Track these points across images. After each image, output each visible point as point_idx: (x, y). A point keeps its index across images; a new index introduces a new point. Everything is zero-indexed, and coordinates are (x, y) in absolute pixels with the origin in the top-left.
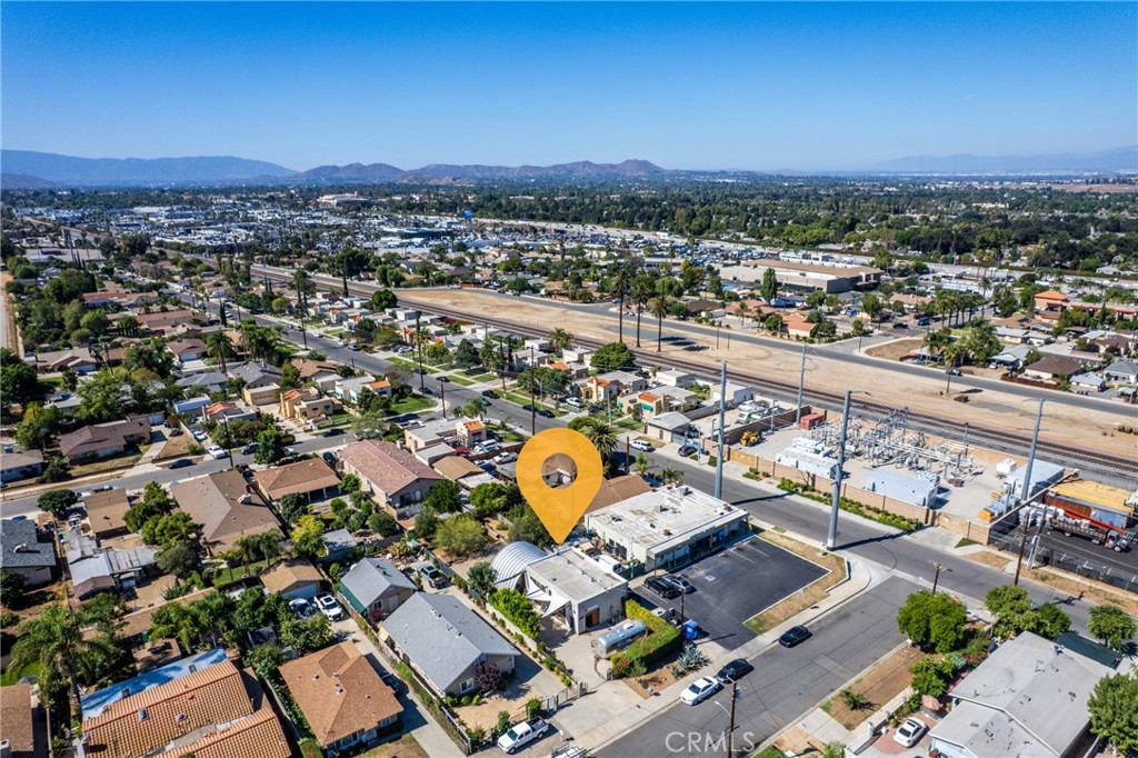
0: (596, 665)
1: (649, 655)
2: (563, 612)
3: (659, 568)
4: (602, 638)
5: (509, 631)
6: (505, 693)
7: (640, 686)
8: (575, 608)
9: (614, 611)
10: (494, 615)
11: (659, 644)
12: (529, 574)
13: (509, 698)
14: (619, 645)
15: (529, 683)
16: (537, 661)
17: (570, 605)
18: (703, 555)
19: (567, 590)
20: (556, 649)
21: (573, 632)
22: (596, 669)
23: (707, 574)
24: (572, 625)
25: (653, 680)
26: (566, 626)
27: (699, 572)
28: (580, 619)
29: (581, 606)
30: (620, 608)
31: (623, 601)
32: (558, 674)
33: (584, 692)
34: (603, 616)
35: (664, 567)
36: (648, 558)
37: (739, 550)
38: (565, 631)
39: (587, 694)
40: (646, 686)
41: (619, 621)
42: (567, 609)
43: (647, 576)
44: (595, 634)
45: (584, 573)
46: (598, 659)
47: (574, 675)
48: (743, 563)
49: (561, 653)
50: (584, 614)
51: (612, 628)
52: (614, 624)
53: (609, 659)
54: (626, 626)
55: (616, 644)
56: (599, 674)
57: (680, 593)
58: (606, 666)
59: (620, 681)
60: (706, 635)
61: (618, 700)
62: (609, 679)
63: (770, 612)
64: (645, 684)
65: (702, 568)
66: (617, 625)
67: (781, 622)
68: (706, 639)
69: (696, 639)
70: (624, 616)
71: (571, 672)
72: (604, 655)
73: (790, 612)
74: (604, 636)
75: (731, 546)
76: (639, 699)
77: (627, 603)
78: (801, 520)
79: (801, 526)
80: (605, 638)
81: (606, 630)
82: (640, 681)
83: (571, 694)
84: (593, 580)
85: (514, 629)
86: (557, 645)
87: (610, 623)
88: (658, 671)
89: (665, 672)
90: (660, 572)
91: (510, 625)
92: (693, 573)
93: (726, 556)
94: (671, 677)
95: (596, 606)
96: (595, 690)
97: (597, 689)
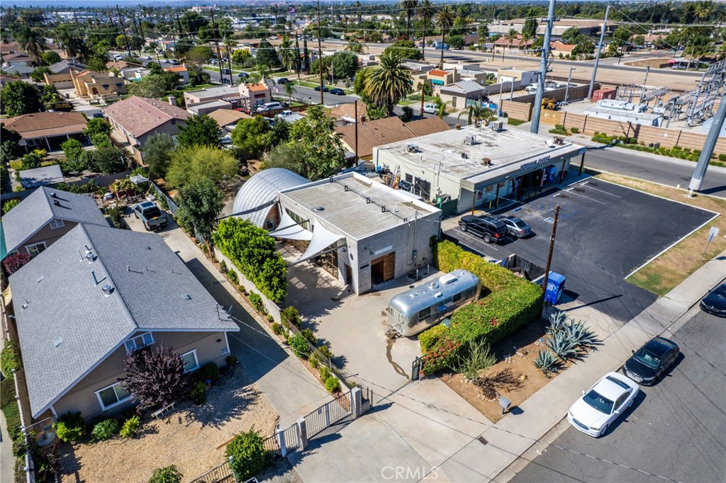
0: (389, 348)
1: (494, 332)
2: (331, 257)
3: (477, 208)
4: (401, 301)
5: (242, 290)
6: (202, 408)
7: (478, 392)
8: (353, 250)
9: (419, 259)
10: (224, 265)
11: (510, 312)
12: (283, 206)
13: (206, 419)
14: (433, 312)
15: (257, 386)
16: (279, 340)
17: (344, 244)
18: (532, 195)
19: (340, 222)
20: (317, 320)
21: (350, 291)
23: (545, 216)
24: (349, 280)
25: (503, 379)
26: (339, 282)
27: (533, 213)
28: (361, 268)
29: (364, 245)
30: (428, 255)
31: (434, 243)
32: (316, 366)
33: (366, 407)
34: (402, 265)
35: (483, 206)
36: (463, 191)
37: (577, 190)
38: (337, 289)
39: (372, 410)
40: (491, 393)
41: (426, 275)
42: (339, 251)
43: (461, 217)
44: (388, 294)
45: (369, 200)
46: (393, 337)
47: (348, 369)
48: (590, 204)
49: (327, 327)
50: (369, 260)
51: (416, 285)
52: (419, 279)
53: (414, 337)
54: (443, 281)
55: (428, 310)
56: (396, 366)
57: (515, 238)
58: (409, 352)
59: (437, 382)
60: (573, 296)
61: (436, 424)
62: (416, 378)
63: (659, 263)
64: (489, 387)
65: (537, 209)
66: (424, 281)
67: (684, 278)
68: (576, 303)
69: (558, 303)
70: (434, 266)
71: (339, 362)
72: (405, 330)
73: (691, 265)
74: (404, 297)
75: (566, 186)
76: (477, 422)
77: (440, 245)
78: (637, 167)
79: (640, 172)
80: (408, 300)
81: (407, 288)
82: (480, 383)
83: (337, 411)
84: (384, 209)
85: (250, 286)
86: (320, 312)
87: (412, 276)
88: (508, 359)
89: (521, 362)
90: (478, 213)
91: (243, 280)
92: (525, 214)
93: (563, 196)
94: (535, 374)
95: (389, 248)
96: (388, 402)
97: (391, 399)
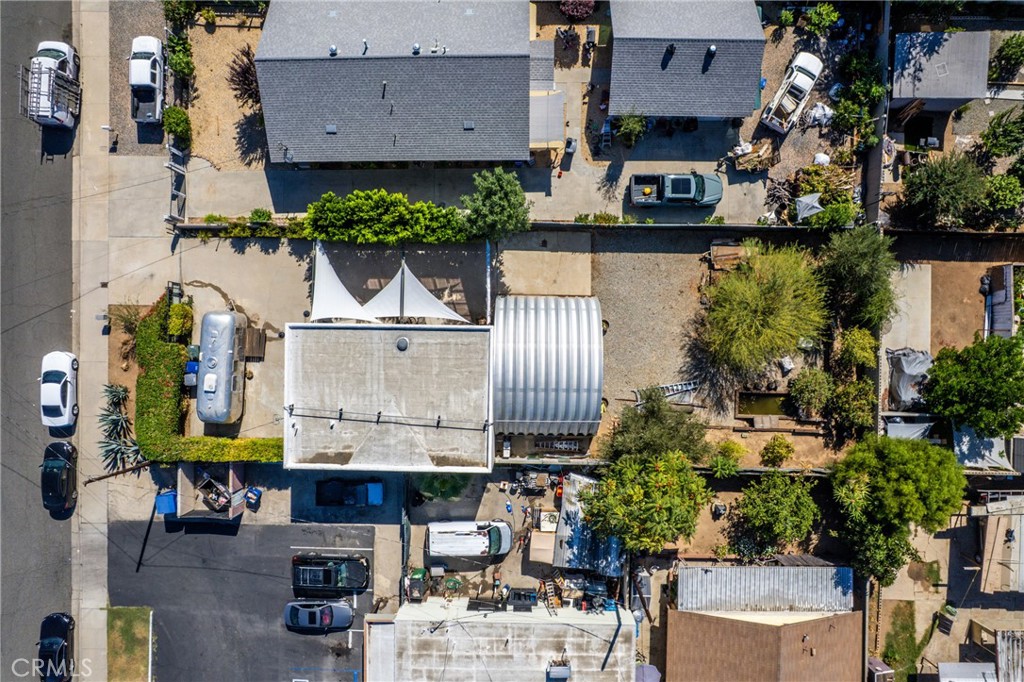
22: (217, 289)
47: (227, 247)
56: (204, 285)
61: (136, 267)
71: (240, 245)
76: (117, 296)
96: (176, 251)
97: (177, 257)
